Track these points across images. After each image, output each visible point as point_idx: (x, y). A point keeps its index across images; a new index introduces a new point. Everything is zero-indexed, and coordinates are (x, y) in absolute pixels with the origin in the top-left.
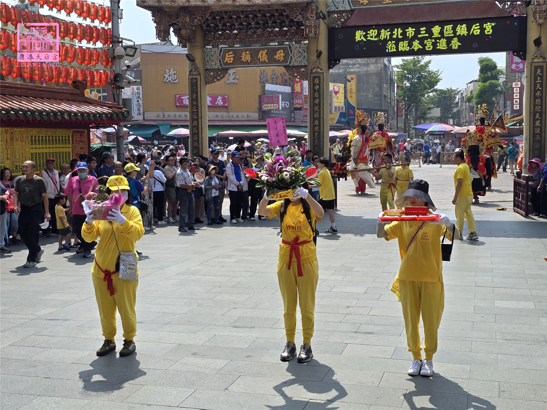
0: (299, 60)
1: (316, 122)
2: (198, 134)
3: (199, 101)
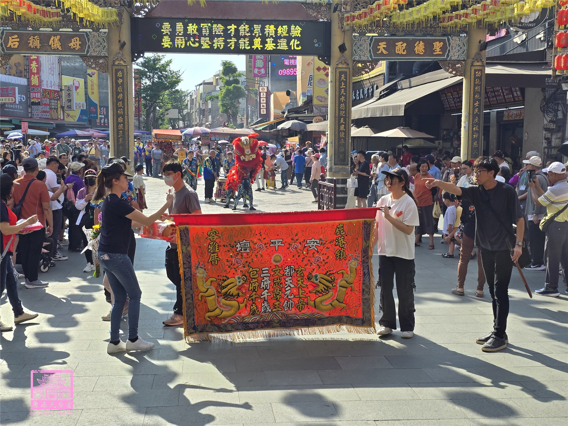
0: (98, 49)
1: (120, 120)
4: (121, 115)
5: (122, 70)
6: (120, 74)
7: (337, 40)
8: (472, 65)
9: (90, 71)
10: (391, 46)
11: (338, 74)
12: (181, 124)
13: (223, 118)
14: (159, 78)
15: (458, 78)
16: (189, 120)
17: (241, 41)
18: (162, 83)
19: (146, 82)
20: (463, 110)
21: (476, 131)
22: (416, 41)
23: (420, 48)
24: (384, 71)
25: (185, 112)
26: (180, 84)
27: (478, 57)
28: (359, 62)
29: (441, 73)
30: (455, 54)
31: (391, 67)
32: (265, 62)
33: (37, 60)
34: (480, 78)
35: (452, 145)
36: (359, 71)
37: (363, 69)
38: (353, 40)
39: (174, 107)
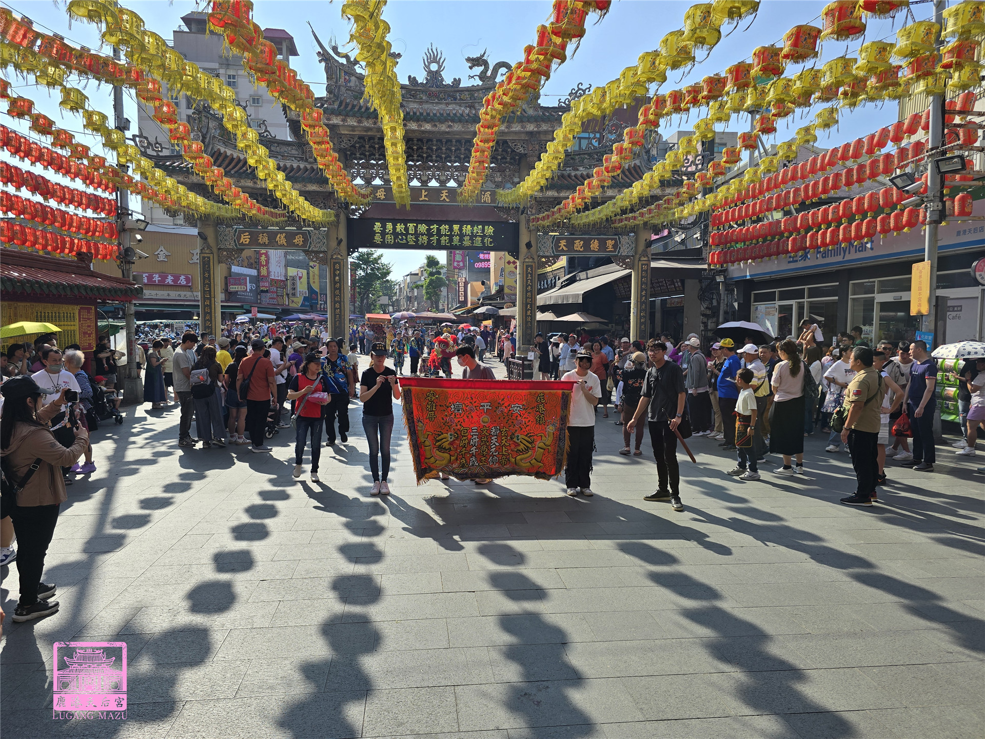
0: (318, 245)
1: (337, 305)
2: (210, 313)
3: (212, 281)
4: (338, 302)
5: (339, 263)
6: (337, 266)
7: (524, 238)
8: (640, 260)
9: (311, 264)
10: (570, 243)
11: (525, 267)
12: (391, 309)
13: (426, 304)
14: (372, 269)
15: (628, 271)
16: (398, 306)
17: (443, 239)
18: (375, 274)
19: (361, 273)
20: (632, 298)
21: (643, 316)
22: (591, 239)
23: (595, 245)
24: (565, 265)
25: (394, 298)
26: (390, 274)
27: (644, 253)
28: (543, 257)
29: (613, 267)
30: (625, 251)
31: (571, 261)
32: (463, 256)
33: (266, 254)
34: (646, 271)
35: (623, 327)
36: (543, 265)
37: (546, 263)
38: (537, 238)
39: (385, 295)
